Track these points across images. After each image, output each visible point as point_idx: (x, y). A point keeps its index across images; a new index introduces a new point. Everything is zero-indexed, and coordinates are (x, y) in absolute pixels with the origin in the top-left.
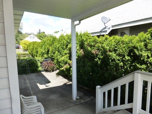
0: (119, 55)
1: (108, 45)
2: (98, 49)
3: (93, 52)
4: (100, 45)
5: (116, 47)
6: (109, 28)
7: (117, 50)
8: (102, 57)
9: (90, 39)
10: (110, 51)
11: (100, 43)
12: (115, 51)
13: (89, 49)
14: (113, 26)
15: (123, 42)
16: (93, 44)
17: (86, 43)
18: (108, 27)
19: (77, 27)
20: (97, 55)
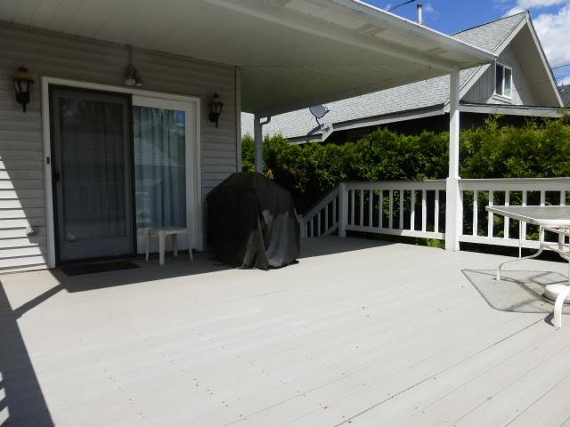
0: (333, 173)
1: (316, 158)
2: (300, 168)
3: (293, 171)
4: (304, 159)
5: (328, 161)
6: (327, 129)
7: (330, 166)
8: (306, 180)
9: (286, 148)
10: (320, 167)
11: (305, 156)
12: (327, 167)
13: (285, 167)
14: (335, 125)
15: (338, 153)
16: (291, 158)
17: (279, 157)
18: (325, 127)
19: (264, 126)
20: (299, 177)
